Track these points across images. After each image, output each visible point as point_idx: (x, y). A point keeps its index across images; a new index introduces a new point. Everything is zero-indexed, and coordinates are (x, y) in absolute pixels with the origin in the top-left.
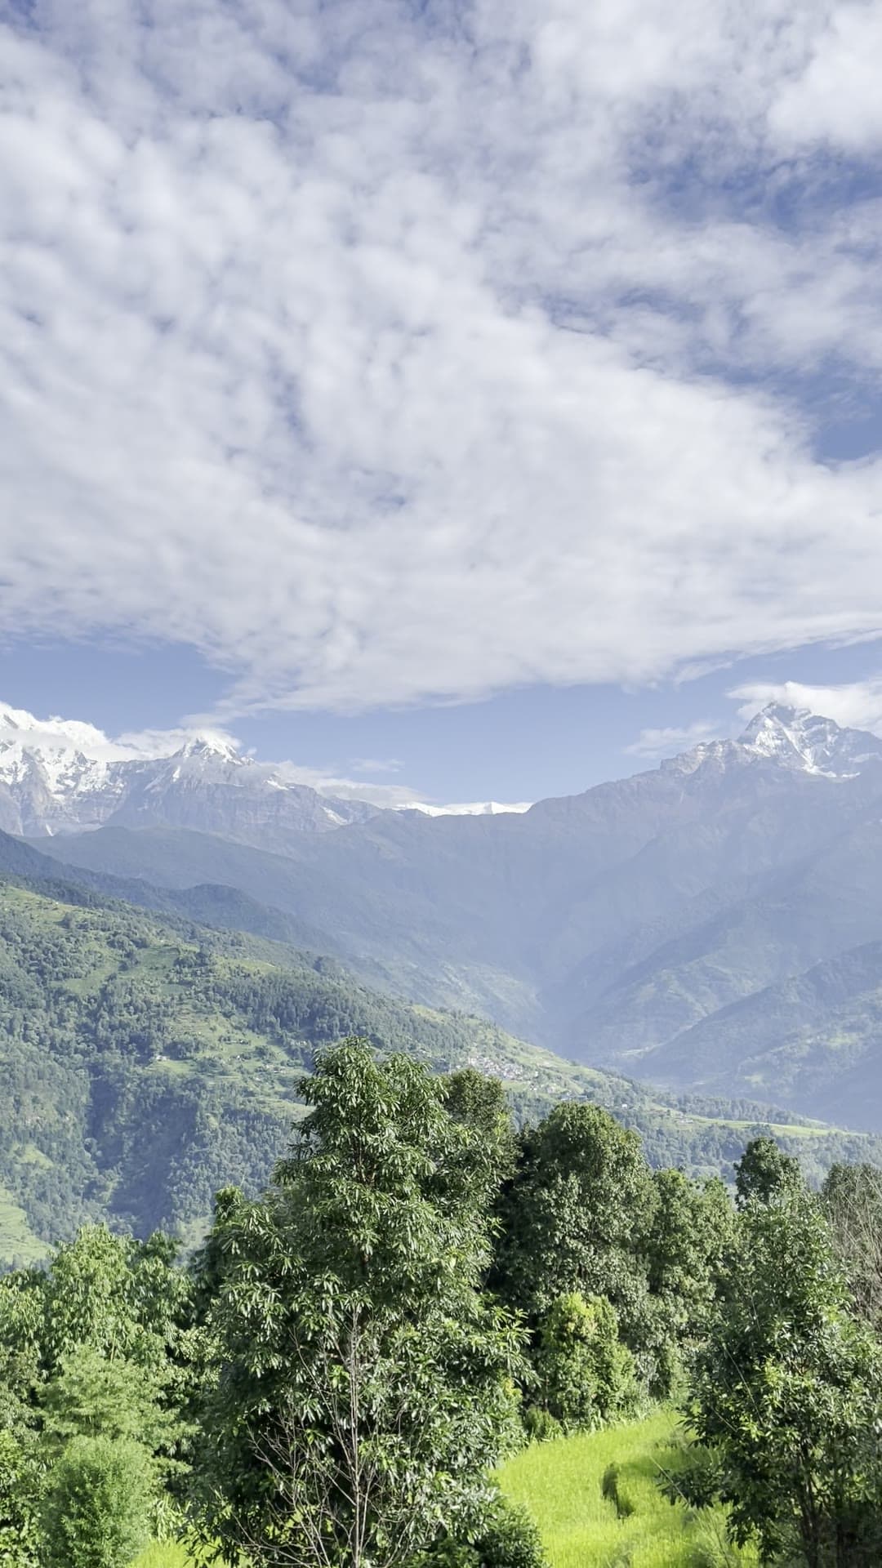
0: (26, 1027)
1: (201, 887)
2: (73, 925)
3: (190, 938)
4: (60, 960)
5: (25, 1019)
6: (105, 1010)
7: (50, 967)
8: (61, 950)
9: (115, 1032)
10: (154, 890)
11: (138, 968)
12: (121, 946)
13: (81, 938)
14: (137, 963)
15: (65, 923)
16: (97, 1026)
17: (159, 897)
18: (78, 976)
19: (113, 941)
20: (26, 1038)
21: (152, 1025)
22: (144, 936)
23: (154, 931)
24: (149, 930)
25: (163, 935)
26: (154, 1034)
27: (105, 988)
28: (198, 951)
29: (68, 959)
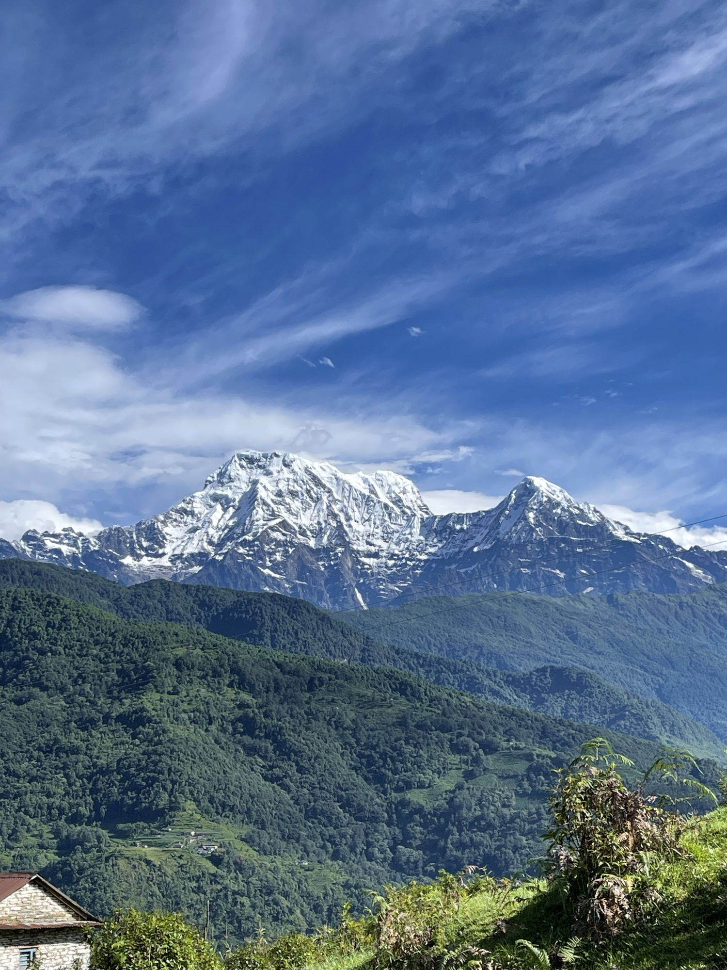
0: (369, 844)
1: (543, 670)
2: (411, 724)
3: (540, 738)
4: (399, 766)
5: (367, 835)
6: (453, 825)
7: (390, 774)
8: (400, 755)
9: (467, 851)
10: (489, 674)
11: (487, 776)
12: (465, 750)
13: (421, 740)
14: (485, 769)
15: (402, 723)
16: (446, 843)
17: (495, 682)
18: (421, 786)
19: (457, 744)
20: (370, 857)
21: (508, 843)
22: (490, 737)
23: (501, 729)
24: (495, 728)
25: (512, 734)
26: (512, 854)
27: (452, 799)
28: (553, 755)
29: (409, 765)
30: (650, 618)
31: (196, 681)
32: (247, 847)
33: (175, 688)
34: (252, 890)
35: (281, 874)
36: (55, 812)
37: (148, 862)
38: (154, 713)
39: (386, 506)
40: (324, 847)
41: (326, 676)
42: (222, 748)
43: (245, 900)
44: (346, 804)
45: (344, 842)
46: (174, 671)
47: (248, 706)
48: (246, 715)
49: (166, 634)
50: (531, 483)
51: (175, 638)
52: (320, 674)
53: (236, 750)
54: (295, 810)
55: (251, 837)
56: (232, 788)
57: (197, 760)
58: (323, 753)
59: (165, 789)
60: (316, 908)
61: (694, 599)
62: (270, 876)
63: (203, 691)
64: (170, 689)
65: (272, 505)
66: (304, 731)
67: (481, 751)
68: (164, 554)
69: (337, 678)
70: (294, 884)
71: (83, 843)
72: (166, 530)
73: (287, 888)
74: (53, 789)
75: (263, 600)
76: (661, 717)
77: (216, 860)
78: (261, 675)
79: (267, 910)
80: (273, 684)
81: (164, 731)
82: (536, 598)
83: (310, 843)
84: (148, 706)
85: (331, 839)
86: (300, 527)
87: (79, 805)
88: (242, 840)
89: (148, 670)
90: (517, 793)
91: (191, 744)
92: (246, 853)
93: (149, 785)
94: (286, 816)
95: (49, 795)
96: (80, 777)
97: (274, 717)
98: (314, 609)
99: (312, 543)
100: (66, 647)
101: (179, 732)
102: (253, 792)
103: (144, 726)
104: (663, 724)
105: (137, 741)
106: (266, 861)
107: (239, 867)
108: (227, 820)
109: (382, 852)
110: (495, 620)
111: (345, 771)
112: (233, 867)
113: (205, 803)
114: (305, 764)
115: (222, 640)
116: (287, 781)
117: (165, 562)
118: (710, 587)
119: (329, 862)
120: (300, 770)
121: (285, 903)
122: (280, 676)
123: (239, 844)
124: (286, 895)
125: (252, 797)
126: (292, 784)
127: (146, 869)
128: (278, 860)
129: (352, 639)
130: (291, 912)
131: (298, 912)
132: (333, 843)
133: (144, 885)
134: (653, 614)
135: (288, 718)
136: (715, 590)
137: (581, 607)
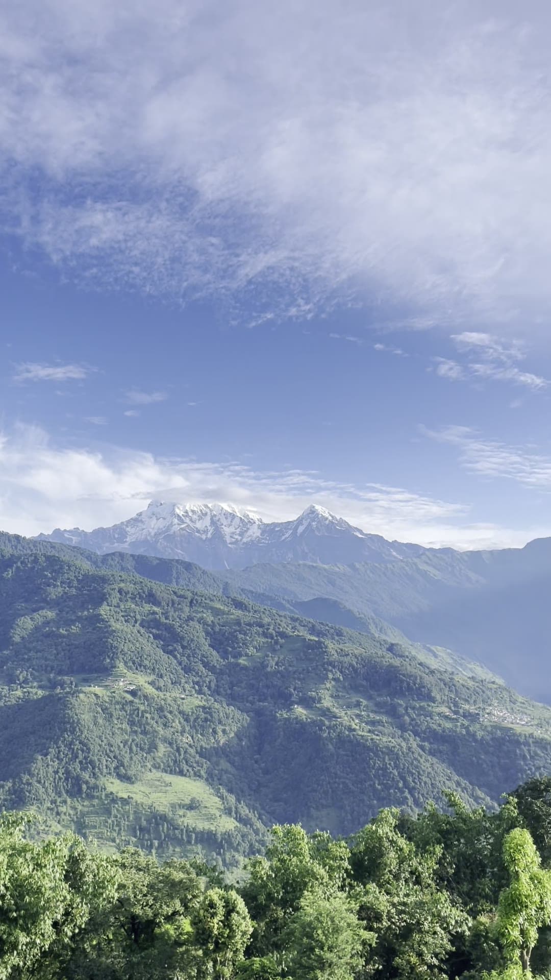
2: (243, 623)
3: (312, 632)
4: (236, 645)
6: (263, 675)
7: (230, 649)
8: (236, 639)
9: (269, 689)
11: (282, 650)
12: (271, 637)
13: (248, 632)
14: (281, 647)
15: (238, 623)
17: (292, 605)
18: (247, 655)
19: (266, 634)
21: (291, 685)
22: (285, 630)
23: (290, 626)
24: (287, 626)
25: (296, 629)
26: (293, 691)
27: (263, 662)
28: (317, 639)
29: (241, 644)
30: (371, 575)
31: (129, 600)
32: (151, 687)
33: (118, 603)
34: (152, 709)
35: (169, 701)
36: (49, 668)
37: (96, 695)
38: (105, 616)
39: (241, 518)
40: (194, 688)
41: (199, 599)
42: (141, 635)
43: (148, 715)
44: (206, 665)
45: (205, 685)
46: (118, 595)
47: (157, 614)
48: (156, 619)
49: (115, 576)
50: (314, 507)
51: (120, 578)
52: (196, 597)
53: (149, 637)
54: (179, 668)
55: (154, 682)
56: (145, 656)
57: (127, 641)
58: (195, 638)
59: (109, 657)
60: (187, 720)
61: (394, 566)
62: (163, 702)
63: (133, 606)
64: (116, 605)
65: (183, 517)
66: (186, 627)
67: (279, 638)
68: (126, 542)
69: (205, 599)
70: (176, 707)
71: (63, 685)
72: (128, 529)
73: (171, 709)
74: (49, 657)
75: (173, 563)
76: (375, 623)
77: (133, 693)
78: (165, 597)
79: (160, 721)
80: (170, 602)
81: (110, 626)
82: (314, 565)
83: (186, 685)
84: (102, 612)
85: (197, 683)
86: (197, 528)
87: (62, 665)
88: (149, 684)
89: (104, 595)
90: (297, 659)
91: (124, 633)
92: (150, 690)
93: (100, 655)
94: (174, 671)
95: (46, 659)
96: (63, 650)
97: (171, 619)
98: (199, 568)
99: (204, 537)
100: (61, 582)
101: (118, 626)
102: (157, 658)
103: (99, 623)
104: (376, 627)
105: (95, 631)
106: (161, 694)
107: (146, 697)
108: (142, 673)
109: (225, 691)
110: (294, 576)
111: (207, 647)
112: (142, 698)
113: (130, 664)
114: (185, 644)
115: (146, 581)
116: (176, 653)
117: (126, 545)
118: (402, 561)
119: (196, 695)
120: (183, 647)
121: (169, 716)
122: (175, 598)
123: (147, 685)
124: (171, 712)
125: (156, 661)
126: (178, 655)
127: (94, 697)
128: (168, 694)
129: (218, 583)
130: (173, 721)
131: (177, 721)
132: (199, 686)
133: (93, 707)
134: (373, 573)
135: (178, 620)
136: (404, 562)
137: (337, 569)
